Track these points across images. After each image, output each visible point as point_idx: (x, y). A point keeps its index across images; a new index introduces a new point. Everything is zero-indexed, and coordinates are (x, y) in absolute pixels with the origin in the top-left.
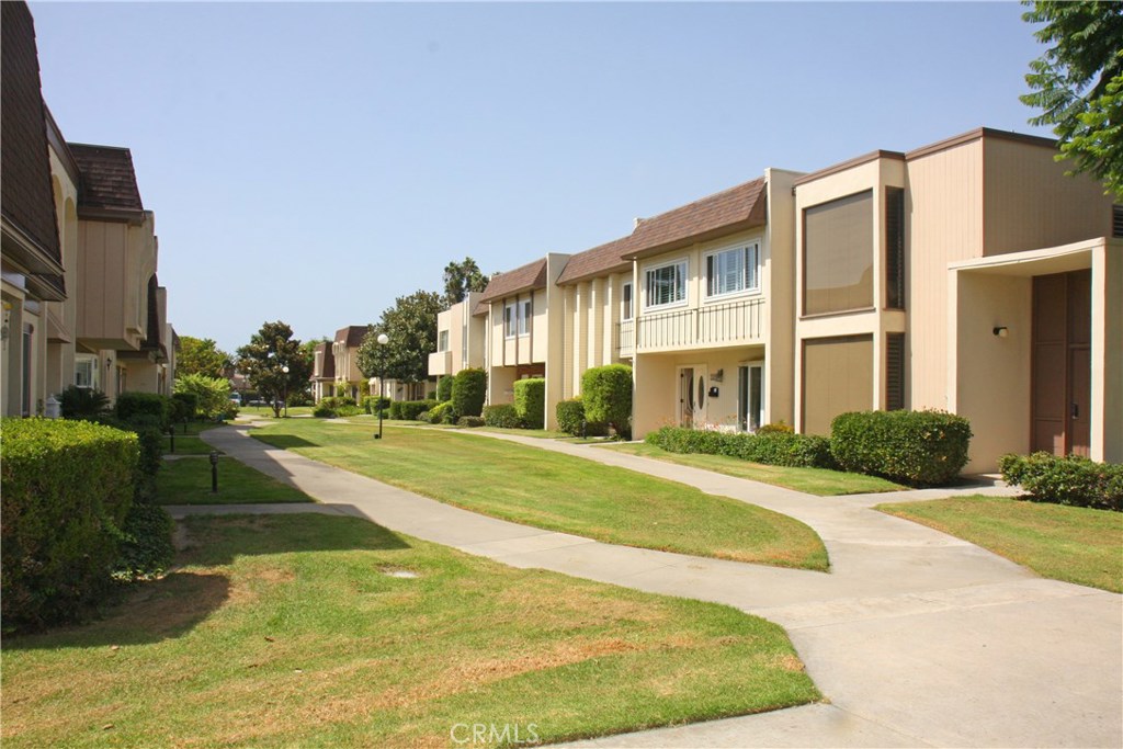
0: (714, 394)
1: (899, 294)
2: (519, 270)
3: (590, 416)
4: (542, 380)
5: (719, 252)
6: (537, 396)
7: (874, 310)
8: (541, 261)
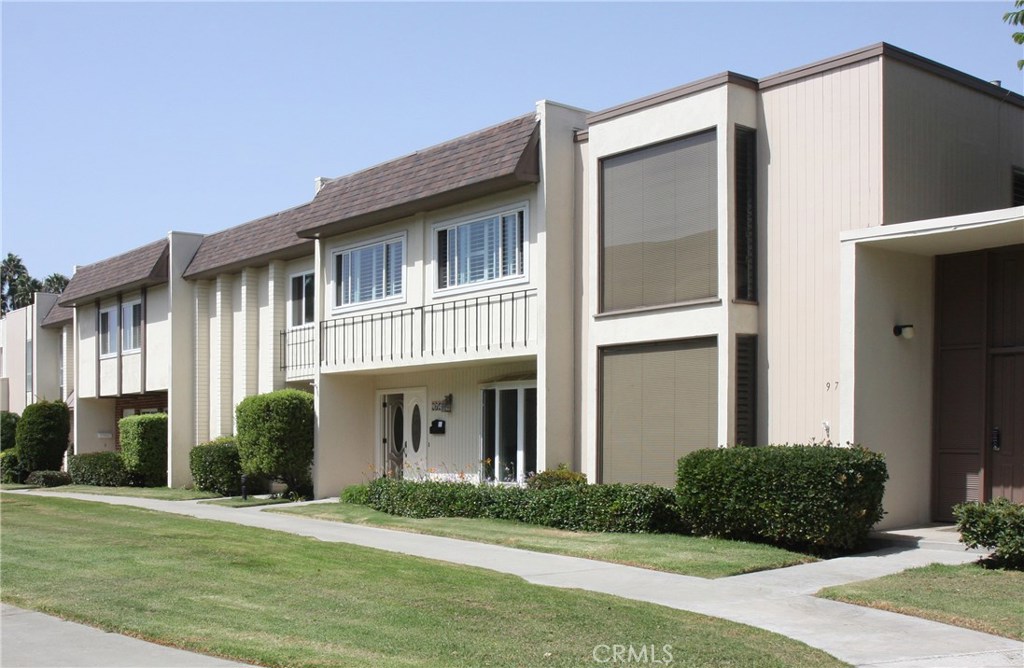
0: (437, 429)
1: (749, 281)
2: (123, 257)
3: (249, 466)
4: (162, 416)
5: (458, 225)
6: (156, 439)
7: (719, 303)
8: (159, 244)
